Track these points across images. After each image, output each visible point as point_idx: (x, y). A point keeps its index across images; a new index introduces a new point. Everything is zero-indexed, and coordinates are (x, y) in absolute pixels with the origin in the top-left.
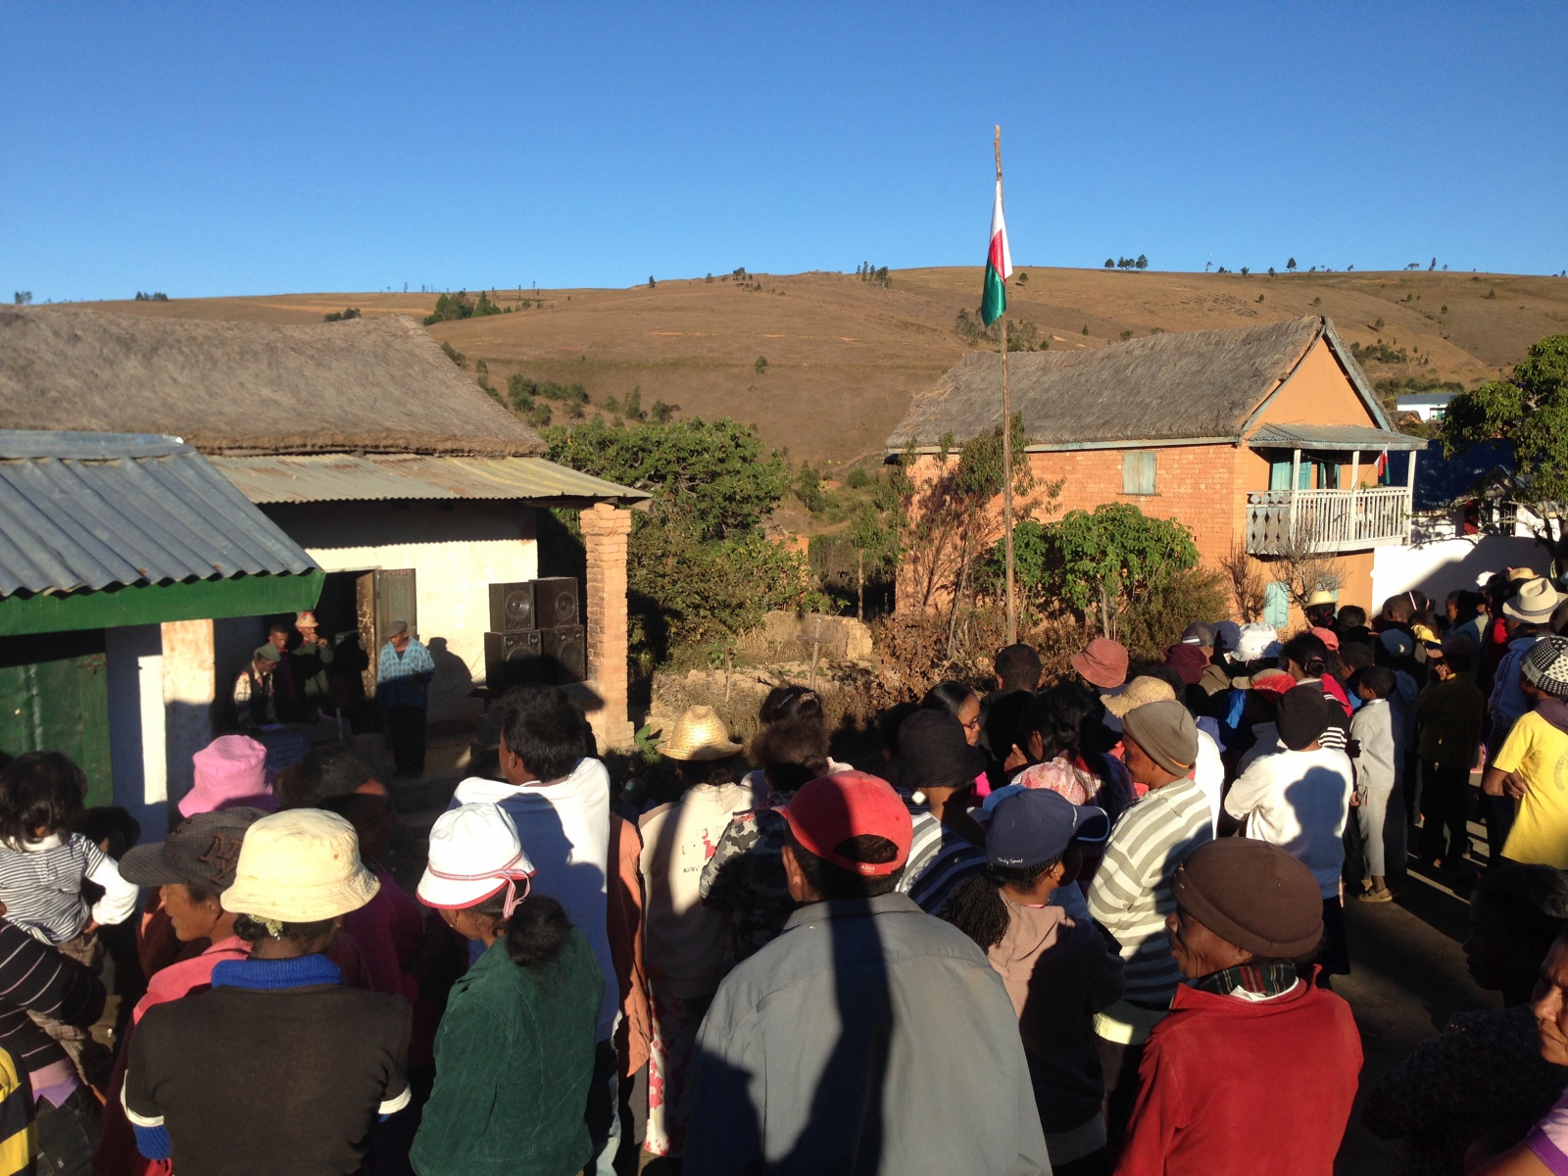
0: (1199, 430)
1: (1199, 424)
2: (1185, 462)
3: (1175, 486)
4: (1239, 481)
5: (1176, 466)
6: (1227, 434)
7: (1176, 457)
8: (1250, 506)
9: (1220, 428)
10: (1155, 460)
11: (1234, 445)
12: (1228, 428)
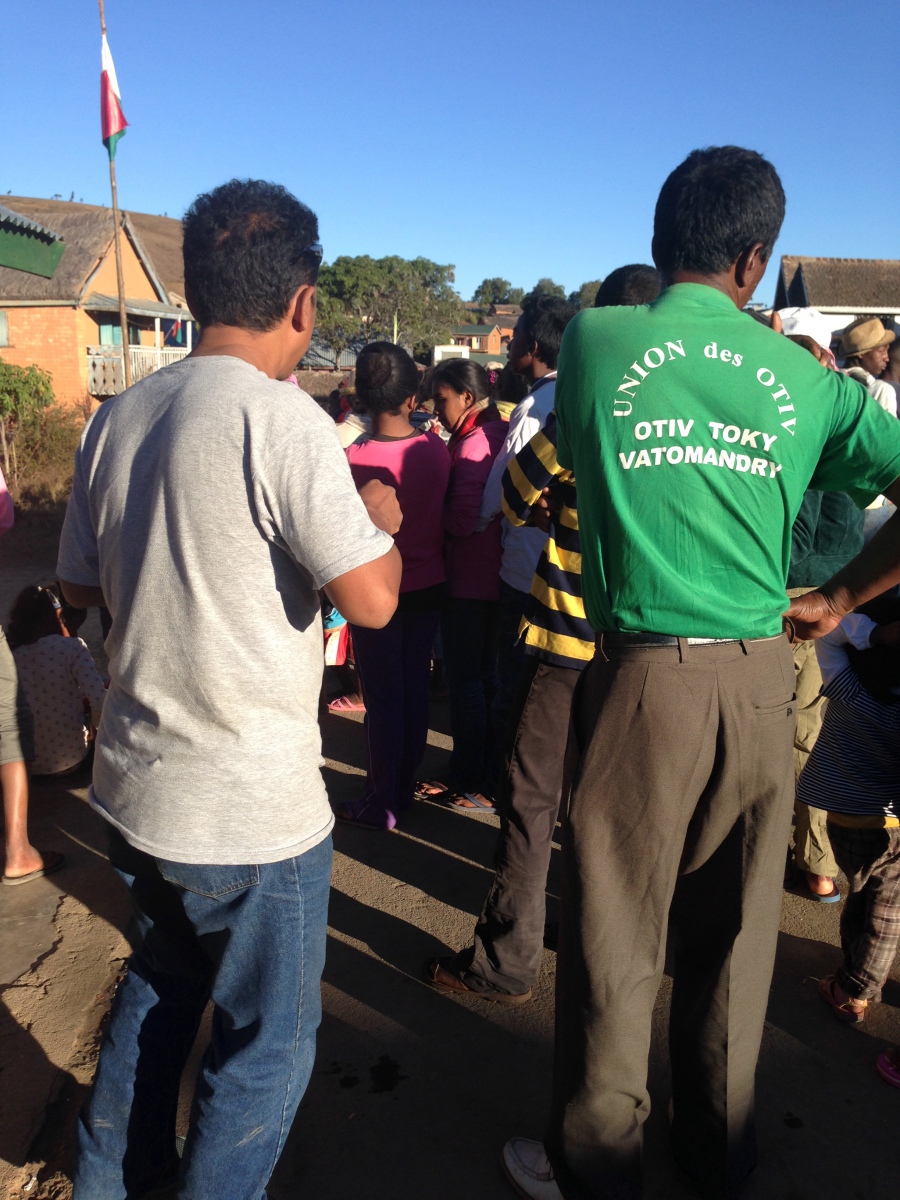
0: (44, 294)
1: (44, 288)
2: (33, 319)
3: (27, 339)
4: (80, 337)
5: (25, 323)
6: (69, 298)
7: (25, 316)
8: (89, 357)
9: (63, 292)
10: (6, 317)
11: (74, 307)
12: (70, 293)
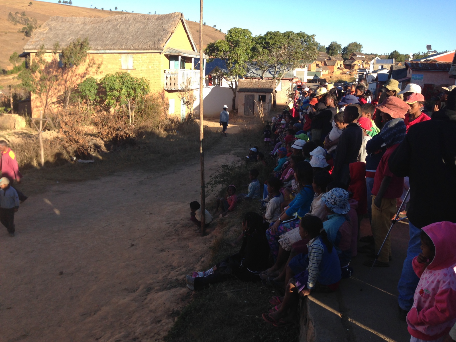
0: (149, 48)
1: (149, 46)
2: (143, 58)
3: (140, 67)
4: (162, 66)
5: (140, 60)
7: (140, 57)
8: (165, 74)
9: (156, 47)
10: (133, 57)
11: (160, 53)
12: (159, 47)
